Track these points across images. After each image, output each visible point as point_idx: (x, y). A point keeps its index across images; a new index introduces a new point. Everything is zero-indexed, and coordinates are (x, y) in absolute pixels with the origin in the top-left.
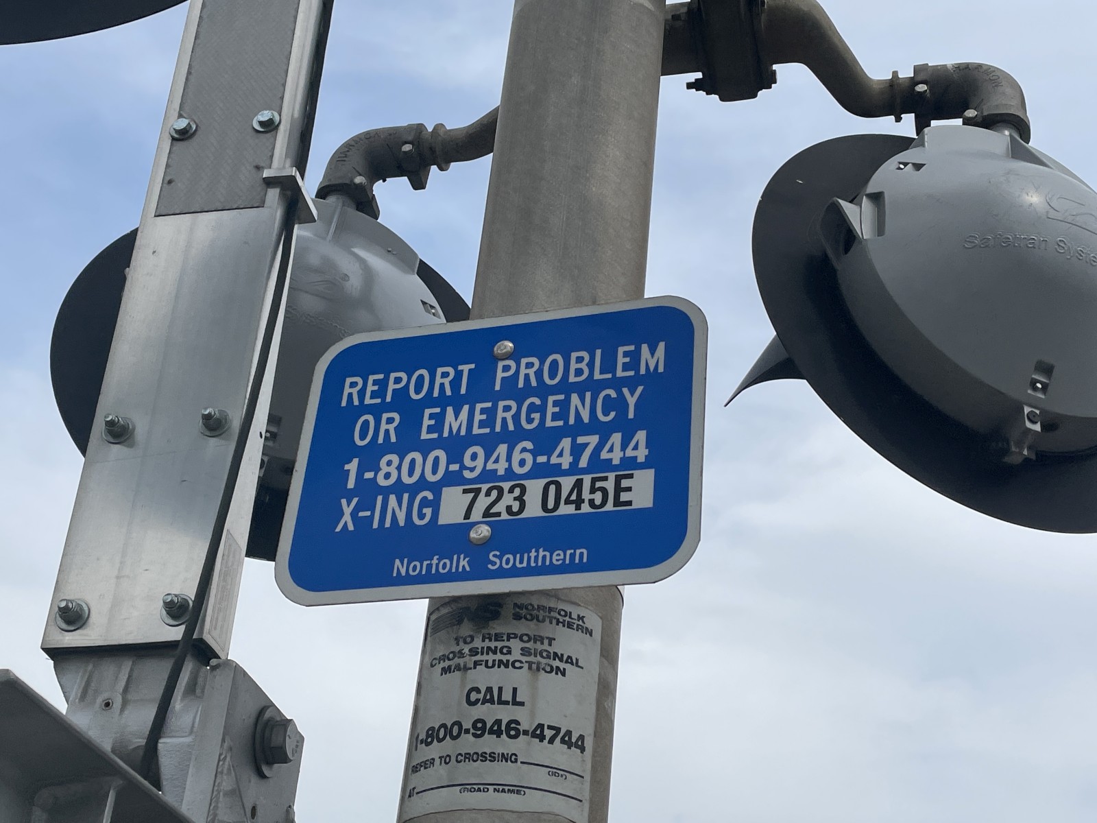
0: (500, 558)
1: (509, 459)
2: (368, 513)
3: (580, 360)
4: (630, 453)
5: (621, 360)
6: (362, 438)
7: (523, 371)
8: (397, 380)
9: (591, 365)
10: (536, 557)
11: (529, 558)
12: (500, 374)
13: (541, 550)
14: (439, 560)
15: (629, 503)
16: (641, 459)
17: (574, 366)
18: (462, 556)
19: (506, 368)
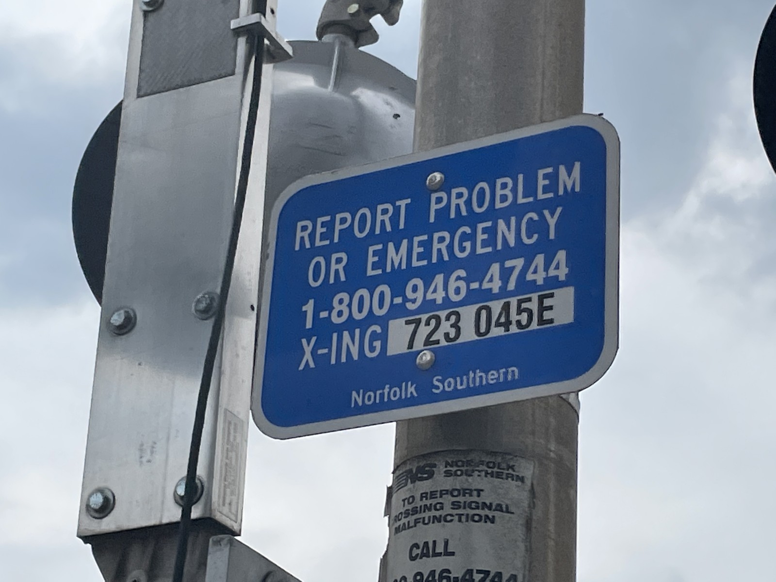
0: (442, 381)
1: (446, 288)
2: (326, 351)
3: (504, 186)
4: (552, 272)
5: (542, 182)
6: (315, 279)
7: (454, 201)
8: (343, 220)
9: (514, 190)
10: (474, 378)
11: (468, 379)
12: (434, 207)
13: (478, 371)
14: (390, 389)
15: (551, 321)
16: (562, 278)
17: (499, 192)
18: (410, 383)
19: (439, 200)
